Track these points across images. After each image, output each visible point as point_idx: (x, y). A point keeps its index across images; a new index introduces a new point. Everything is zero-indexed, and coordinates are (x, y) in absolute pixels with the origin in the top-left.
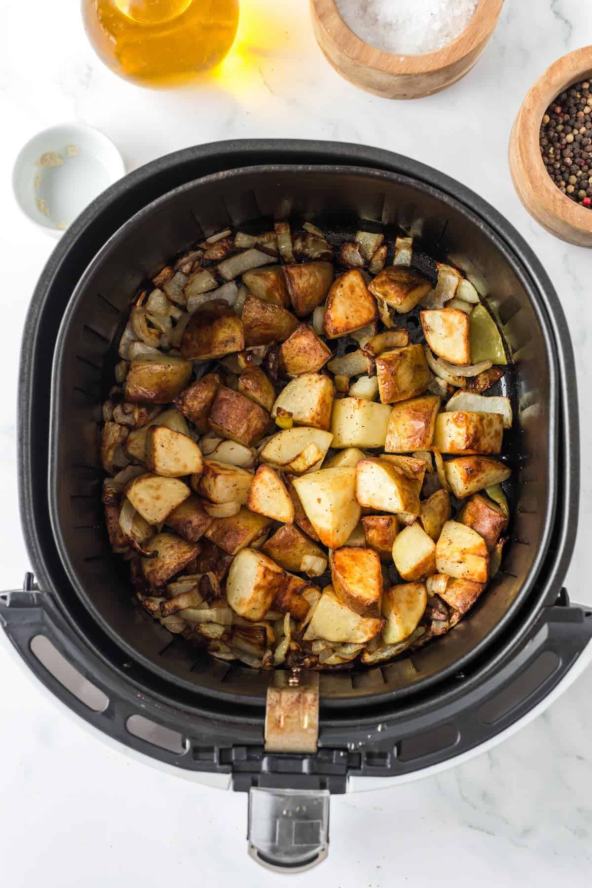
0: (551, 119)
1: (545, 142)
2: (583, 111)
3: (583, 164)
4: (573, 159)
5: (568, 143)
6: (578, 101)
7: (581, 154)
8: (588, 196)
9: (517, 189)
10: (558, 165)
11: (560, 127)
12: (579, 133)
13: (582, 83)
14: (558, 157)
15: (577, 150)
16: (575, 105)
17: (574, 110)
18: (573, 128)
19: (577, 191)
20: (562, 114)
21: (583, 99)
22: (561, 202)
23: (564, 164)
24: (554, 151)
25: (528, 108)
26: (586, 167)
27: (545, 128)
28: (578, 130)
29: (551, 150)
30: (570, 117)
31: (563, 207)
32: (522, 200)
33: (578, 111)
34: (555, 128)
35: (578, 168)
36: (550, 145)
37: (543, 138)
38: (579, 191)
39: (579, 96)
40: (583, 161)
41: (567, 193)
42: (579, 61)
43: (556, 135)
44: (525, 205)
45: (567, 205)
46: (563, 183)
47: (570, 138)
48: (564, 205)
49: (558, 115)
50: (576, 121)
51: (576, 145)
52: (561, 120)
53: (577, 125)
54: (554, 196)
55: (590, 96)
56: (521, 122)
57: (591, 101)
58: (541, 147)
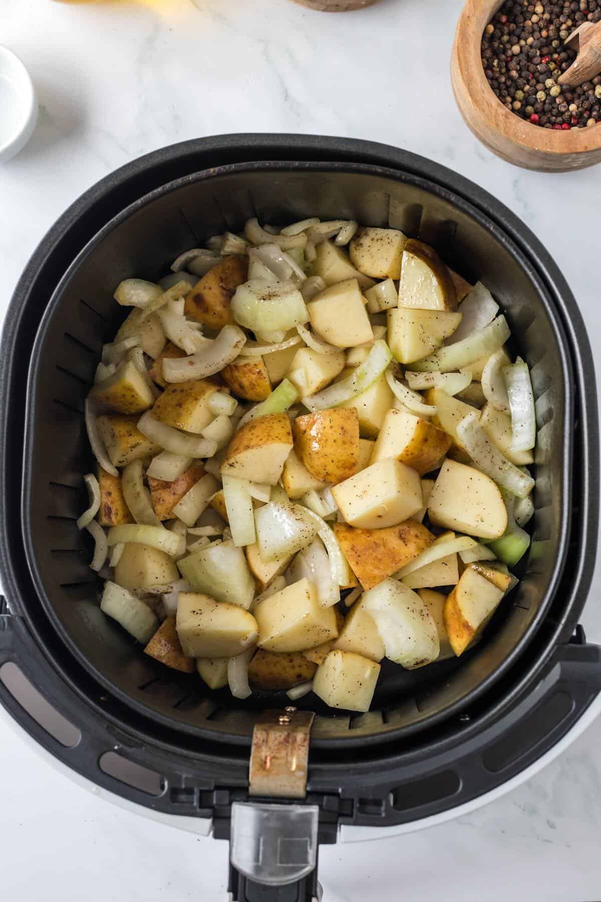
0: (495, 28)
1: (488, 53)
2: (530, 20)
3: (530, 78)
4: (519, 72)
5: (513, 55)
7: (528, 66)
8: (536, 112)
9: (459, 106)
10: (503, 79)
11: (506, 38)
12: (526, 44)
14: (504, 70)
15: (524, 62)
16: (522, 13)
17: (521, 19)
18: (519, 38)
19: (524, 107)
20: (507, 24)
21: (530, 7)
22: (504, 117)
23: (510, 78)
24: (498, 63)
25: (468, 14)
26: (533, 82)
27: (488, 39)
28: (526, 40)
29: (495, 63)
30: (517, 27)
31: (506, 123)
32: (465, 118)
33: (525, 20)
34: (500, 38)
35: (525, 82)
36: (495, 57)
37: (487, 49)
38: (526, 107)
39: (526, 3)
40: (531, 75)
41: (513, 110)
43: (501, 46)
44: (468, 125)
45: (510, 120)
46: (509, 99)
47: (516, 49)
48: (507, 120)
49: (503, 24)
50: (523, 30)
51: (522, 57)
52: (506, 30)
53: (523, 35)
54: (497, 110)
55: (539, 3)
56: (460, 30)
57: (539, 9)
58: (484, 60)
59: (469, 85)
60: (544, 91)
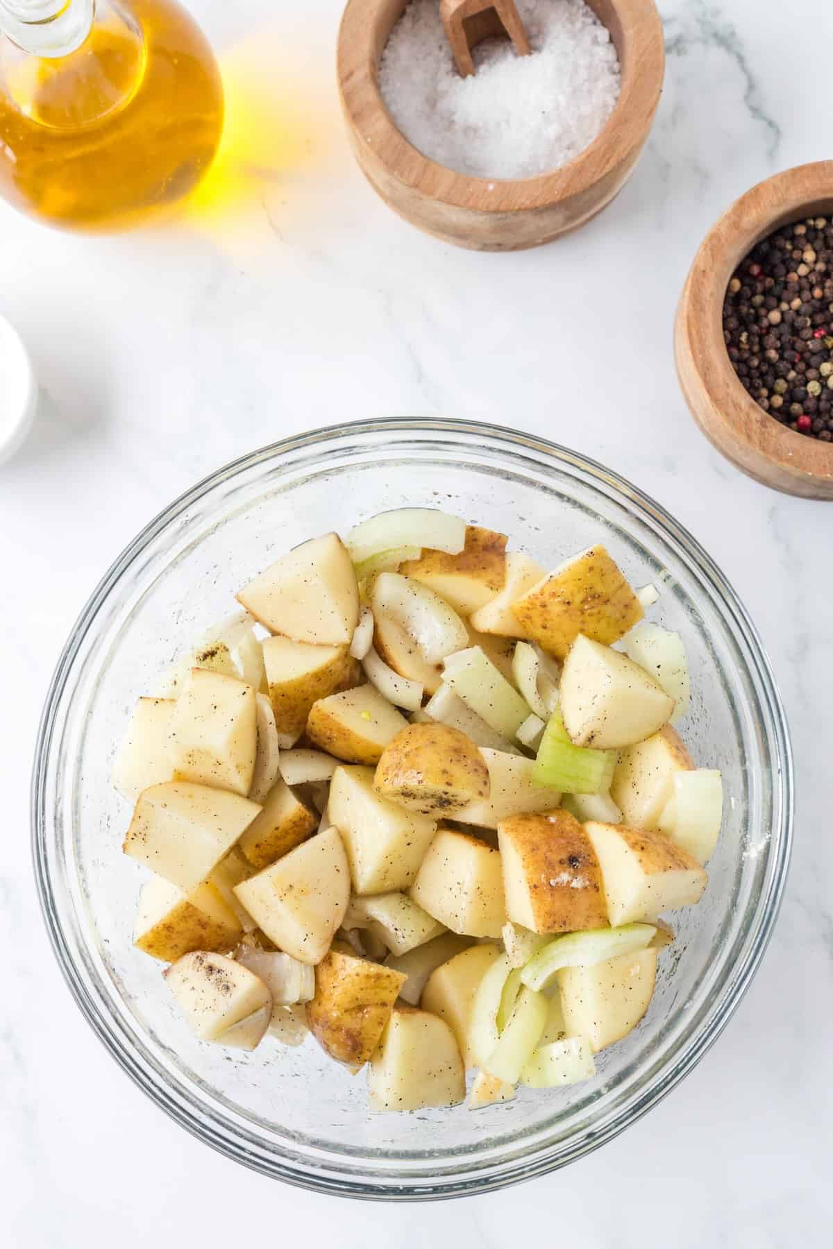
0: (743, 284)
1: (733, 323)
3: (796, 360)
4: (780, 351)
5: (771, 326)
6: (788, 255)
7: (794, 343)
8: (806, 413)
9: (688, 400)
10: (755, 362)
11: (758, 299)
12: (790, 309)
13: (794, 225)
14: (756, 348)
15: (787, 337)
16: (784, 262)
17: (781, 270)
18: (779, 300)
19: (787, 405)
20: (761, 277)
21: (796, 252)
22: (759, 424)
23: (765, 360)
24: (748, 338)
25: (702, 268)
26: (802, 366)
27: (733, 301)
28: (789, 302)
29: (744, 337)
30: (776, 282)
31: (762, 433)
32: (697, 419)
33: (788, 272)
34: (749, 299)
35: (790, 366)
36: (742, 328)
37: (731, 316)
38: (791, 405)
39: (789, 247)
40: (798, 355)
41: (771, 410)
42: (787, 189)
43: (752, 311)
44: (702, 428)
45: (770, 429)
46: (764, 392)
47: (775, 316)
48: (763, 430)
49: (755, 278)
50: (786, 288)
51: (785, 328)
52: (759, 287)
53: (785, 295)
54: (748, 415)
55: (808, 247)
56: (691, 291)
57: (809, 256)
58: (727, 332)
59: (706, 376)
60: (818, 381)
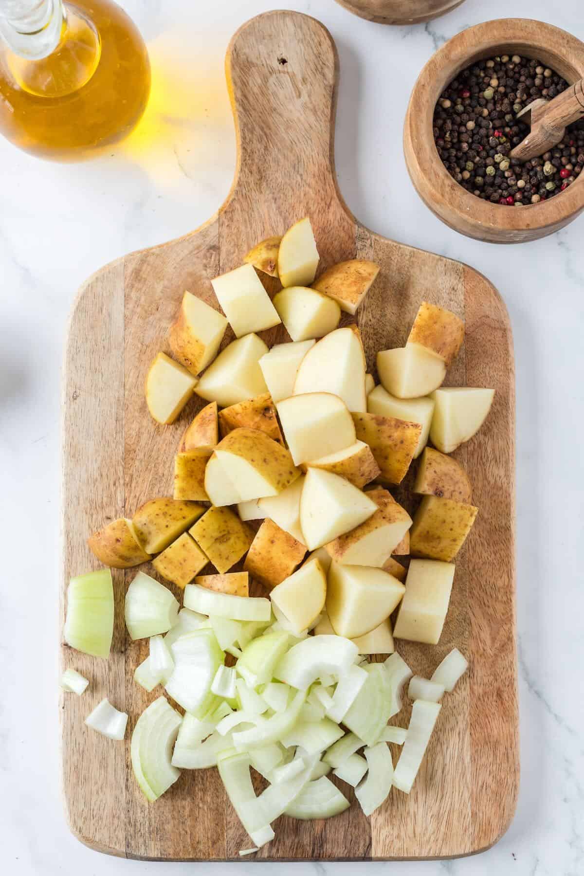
3: (481, 150)
4: (470, 144)
6: (481, 80)
7: (480, 139)
10: (454, 151)
13: (486, 60)
14: (455, 142)
16: (478, 84)
17: (476, 89)
19: (473, 178)
21: (486, 78)
22: (450, 188)
23: (460, 150)
25: (422, 83)
26: (484, 154)
31: (451, 194)
32: (414, 183)
33: (480, 91)
35: (476, 153)
38: (475, 178)
39: (482, 75)
40: (482, 147)
41: (462, 182)
42: (482, 36)
44: (416, 189)
45: (456, 192)
46: (458, 170)
47: (470, 124)
48: (452, 192)
50: (478, 102)
53: (477, 106)
54: (444, 181)
55: (495, 76)
56: (414, 98)
57: (494, 82)
58: (436, 129)
59: (418, 153)
60: (494, 166)
